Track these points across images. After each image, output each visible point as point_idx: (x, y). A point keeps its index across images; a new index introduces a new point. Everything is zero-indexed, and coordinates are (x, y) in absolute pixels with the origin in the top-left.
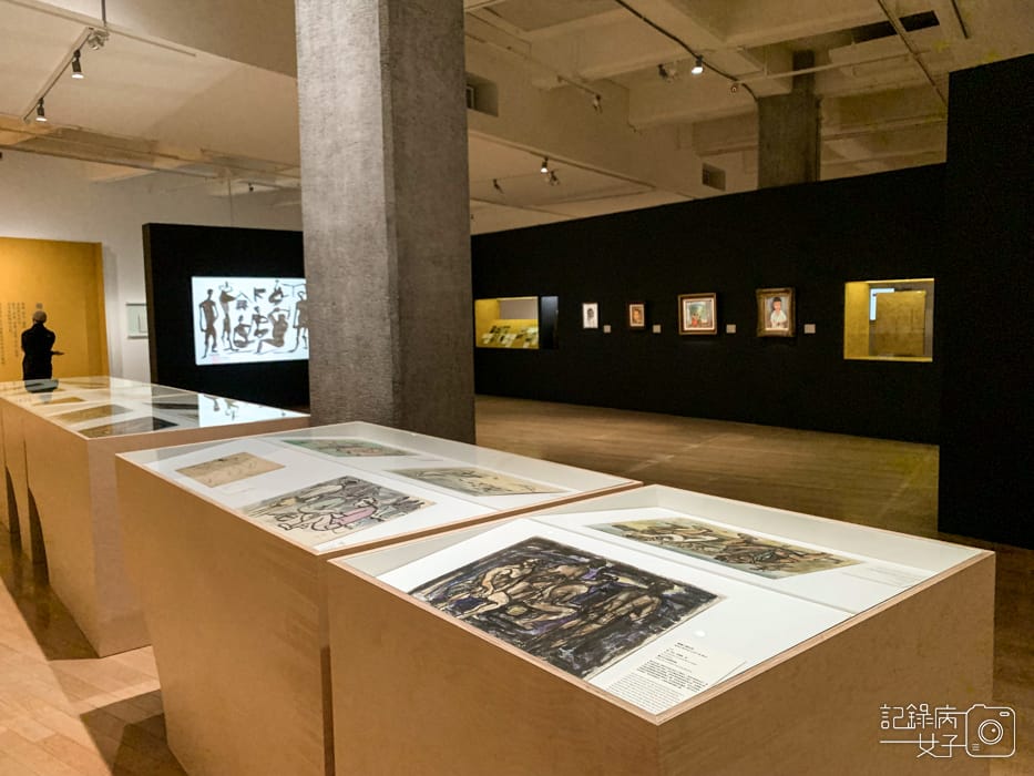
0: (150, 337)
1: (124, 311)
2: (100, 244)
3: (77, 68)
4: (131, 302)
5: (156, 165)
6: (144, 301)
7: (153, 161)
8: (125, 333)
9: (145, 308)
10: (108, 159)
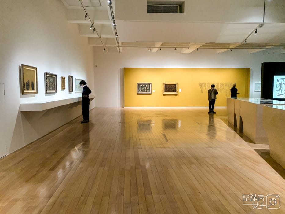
0: (261, 91)
1: (254, 84)
2: (250, 69)
3: (256, 32)
4: (256, 82)
5: (267, 48)
6: (261, 82)
7: (266, 47)
8: (254, 90)
9: (261, 84)
10: (254, 48)
